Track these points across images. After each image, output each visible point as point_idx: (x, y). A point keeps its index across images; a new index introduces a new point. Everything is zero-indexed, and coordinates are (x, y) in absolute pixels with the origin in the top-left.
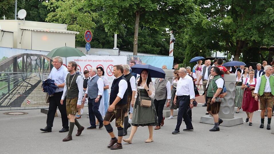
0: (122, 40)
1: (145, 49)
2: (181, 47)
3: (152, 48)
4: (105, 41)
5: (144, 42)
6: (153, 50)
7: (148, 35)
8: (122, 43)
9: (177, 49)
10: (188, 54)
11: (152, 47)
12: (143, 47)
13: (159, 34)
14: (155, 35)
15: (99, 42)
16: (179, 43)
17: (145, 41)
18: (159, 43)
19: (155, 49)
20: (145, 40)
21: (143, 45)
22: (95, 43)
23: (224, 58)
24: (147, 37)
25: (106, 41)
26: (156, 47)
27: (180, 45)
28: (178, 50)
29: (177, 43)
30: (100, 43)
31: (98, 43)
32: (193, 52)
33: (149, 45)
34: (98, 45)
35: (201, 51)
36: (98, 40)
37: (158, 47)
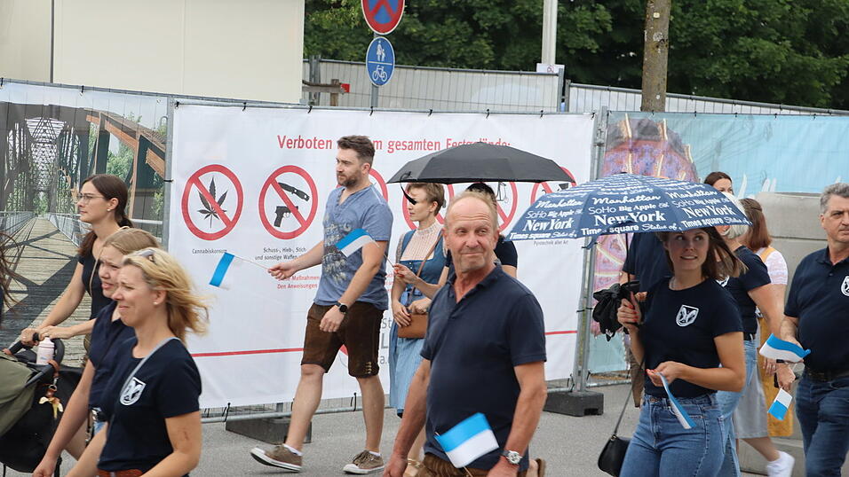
0: (614, 11)
1: (754, 63)
3: (798, 59)
5: (743, 21)
8: (610, 28)
11: (800, 50)
12: (737, 53)
15: (475, 25)
17: (755, 13)
18: (840, 26)
19: (820, 61)
20: (755, 8)
21: (744, 42)
22: (453, 31)
25: (517, 18)
26: (820, 48)
30: (483, 30)
31: (470, 30)
33: (776, 42)
34: (469, 43)
36: (467, 14)
37: (834, 51)
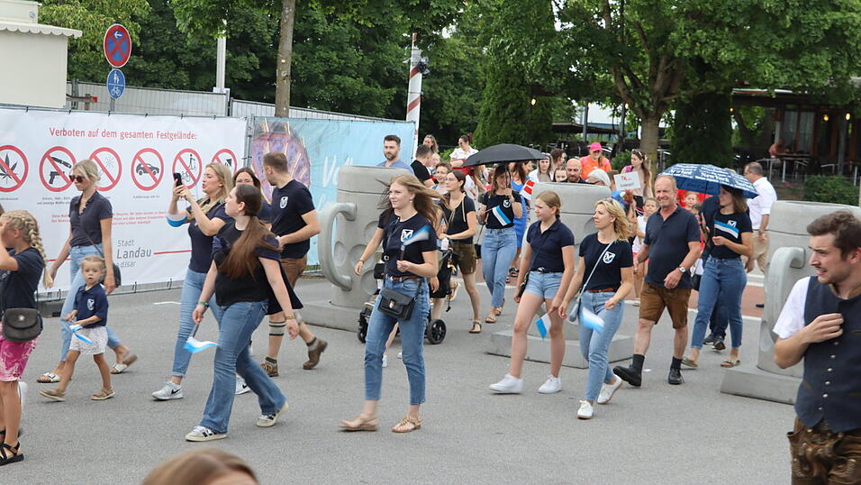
0: (261, 58)
1: (342, 89)
2: (469, 85)
3: (367, 89)
4: (199, 59)
5: (336, 65)
6: (369, 96)
7: (353, 42)
9: (454, 94)
10: (488, 112)
11: (368, 83)
12: (332, 83)
13: (392, 41)
14: (377, 41)
15: (179, 64)
16: (462, 71)
17: (343, 61)
18: (390, 71)
19: (379, 91)
20: (343, 59)
21: (337, 78)
22: (164, 66)
23: (611, 128)
24: (351, 50)
25: (204, 59)
26: (380, 84)
27: (466, 80)
28: (459, 95)
29: (454, 74)
31: (174, 65)
32: (506, 107)
33: (355, 78)
34: (175, 73)
35: (533, 102)
36: (173, 56)
37: (386, 85)
